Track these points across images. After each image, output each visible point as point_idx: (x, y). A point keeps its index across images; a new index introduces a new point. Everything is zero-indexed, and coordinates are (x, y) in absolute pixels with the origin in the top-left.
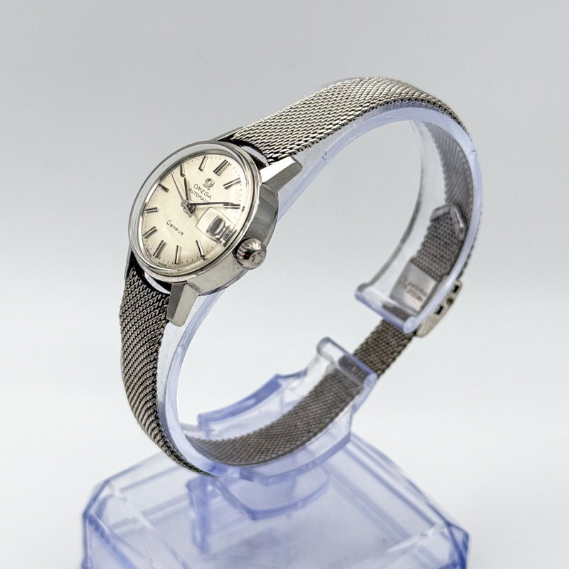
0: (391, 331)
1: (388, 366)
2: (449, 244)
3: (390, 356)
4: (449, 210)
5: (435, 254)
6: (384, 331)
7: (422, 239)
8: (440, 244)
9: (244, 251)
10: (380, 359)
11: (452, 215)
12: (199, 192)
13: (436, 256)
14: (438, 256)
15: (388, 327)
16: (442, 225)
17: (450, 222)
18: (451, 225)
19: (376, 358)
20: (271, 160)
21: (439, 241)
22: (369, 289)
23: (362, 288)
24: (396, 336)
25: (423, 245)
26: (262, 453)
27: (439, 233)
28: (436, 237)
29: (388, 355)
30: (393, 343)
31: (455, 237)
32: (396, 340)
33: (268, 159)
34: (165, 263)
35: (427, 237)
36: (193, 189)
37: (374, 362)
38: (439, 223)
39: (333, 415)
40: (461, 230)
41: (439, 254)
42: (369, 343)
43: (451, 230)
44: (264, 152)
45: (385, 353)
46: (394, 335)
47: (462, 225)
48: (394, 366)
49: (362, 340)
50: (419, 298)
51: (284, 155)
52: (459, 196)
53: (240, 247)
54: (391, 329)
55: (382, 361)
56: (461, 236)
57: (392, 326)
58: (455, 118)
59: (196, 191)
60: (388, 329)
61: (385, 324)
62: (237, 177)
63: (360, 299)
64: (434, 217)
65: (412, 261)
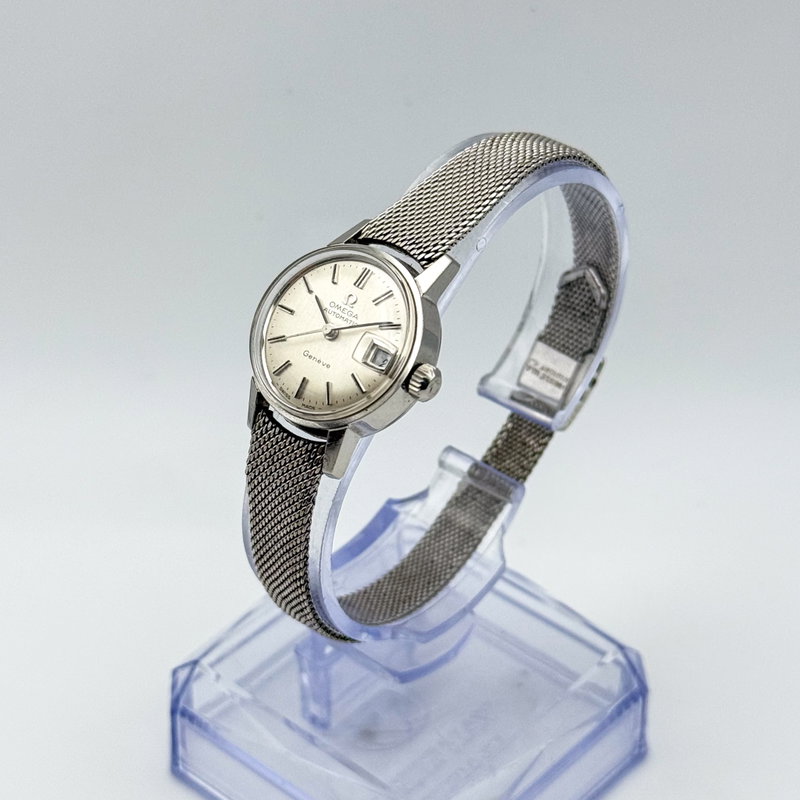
0: (525, 428)
1: (530, 471)
2: (588, 315)
3: (530, 459)
4: (585, 274)
5: (571, 328)
6: (516, 429)
7: (549, 311)
8: (575, 315)
9: (420, 381)
10: (518, 464)
11: (589, 279)
12: (338, 311)
13: (572, 331)
14: (575, 331)
15: (520, 423)
16: (575, 292)
17: (587, 288)
18: (589, 291)
19: (513, 464)
20: (424, 262)
21: (574, 312)
22: (493, 381)
23: (484, 380)
24: (534, 433)
25: (552, 317)
26: (404, 603)
27: (573, 303)
28: (569, 307)
29: (527, 459)
30: (531, 443)
31: (595, 306)
32: (534, 438)
33: (419, 261)
34: (313, 404)
35: (555, 307)
36: (329, 308)
37: (512, 470)
38: (571, 290)
39: (476, 542)
40: (602, 297)
41: (576, 327)
42: (500, 446)
43: (590, 298)
44: (412, 253)
45: (524, 456)
46: (530, 433)
47: (603, 291)
48: (537, 470)
49: (489, 443)
50: (559, 385)
51: (438, 254)
52: (594, 254)
53: (413, 377)
54: (524, 425)
55: (522, 467)
56: (603, 305)
57: (526, 422)
58: (599, 170)
59: (335, 310)
60: (520, 426)
61: (516, 419)
62: (388, 290)
63: (483, 393)
64: (564, 283)
65: (541, 338)
